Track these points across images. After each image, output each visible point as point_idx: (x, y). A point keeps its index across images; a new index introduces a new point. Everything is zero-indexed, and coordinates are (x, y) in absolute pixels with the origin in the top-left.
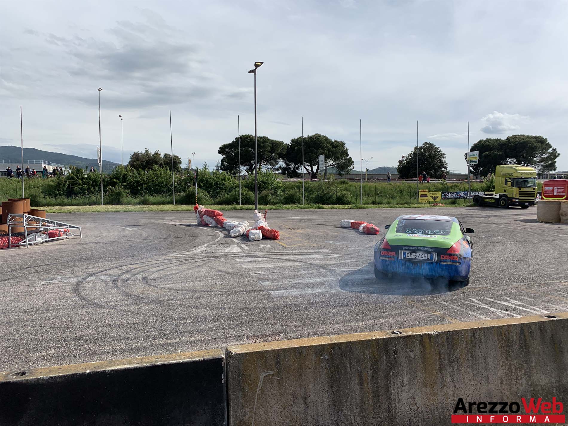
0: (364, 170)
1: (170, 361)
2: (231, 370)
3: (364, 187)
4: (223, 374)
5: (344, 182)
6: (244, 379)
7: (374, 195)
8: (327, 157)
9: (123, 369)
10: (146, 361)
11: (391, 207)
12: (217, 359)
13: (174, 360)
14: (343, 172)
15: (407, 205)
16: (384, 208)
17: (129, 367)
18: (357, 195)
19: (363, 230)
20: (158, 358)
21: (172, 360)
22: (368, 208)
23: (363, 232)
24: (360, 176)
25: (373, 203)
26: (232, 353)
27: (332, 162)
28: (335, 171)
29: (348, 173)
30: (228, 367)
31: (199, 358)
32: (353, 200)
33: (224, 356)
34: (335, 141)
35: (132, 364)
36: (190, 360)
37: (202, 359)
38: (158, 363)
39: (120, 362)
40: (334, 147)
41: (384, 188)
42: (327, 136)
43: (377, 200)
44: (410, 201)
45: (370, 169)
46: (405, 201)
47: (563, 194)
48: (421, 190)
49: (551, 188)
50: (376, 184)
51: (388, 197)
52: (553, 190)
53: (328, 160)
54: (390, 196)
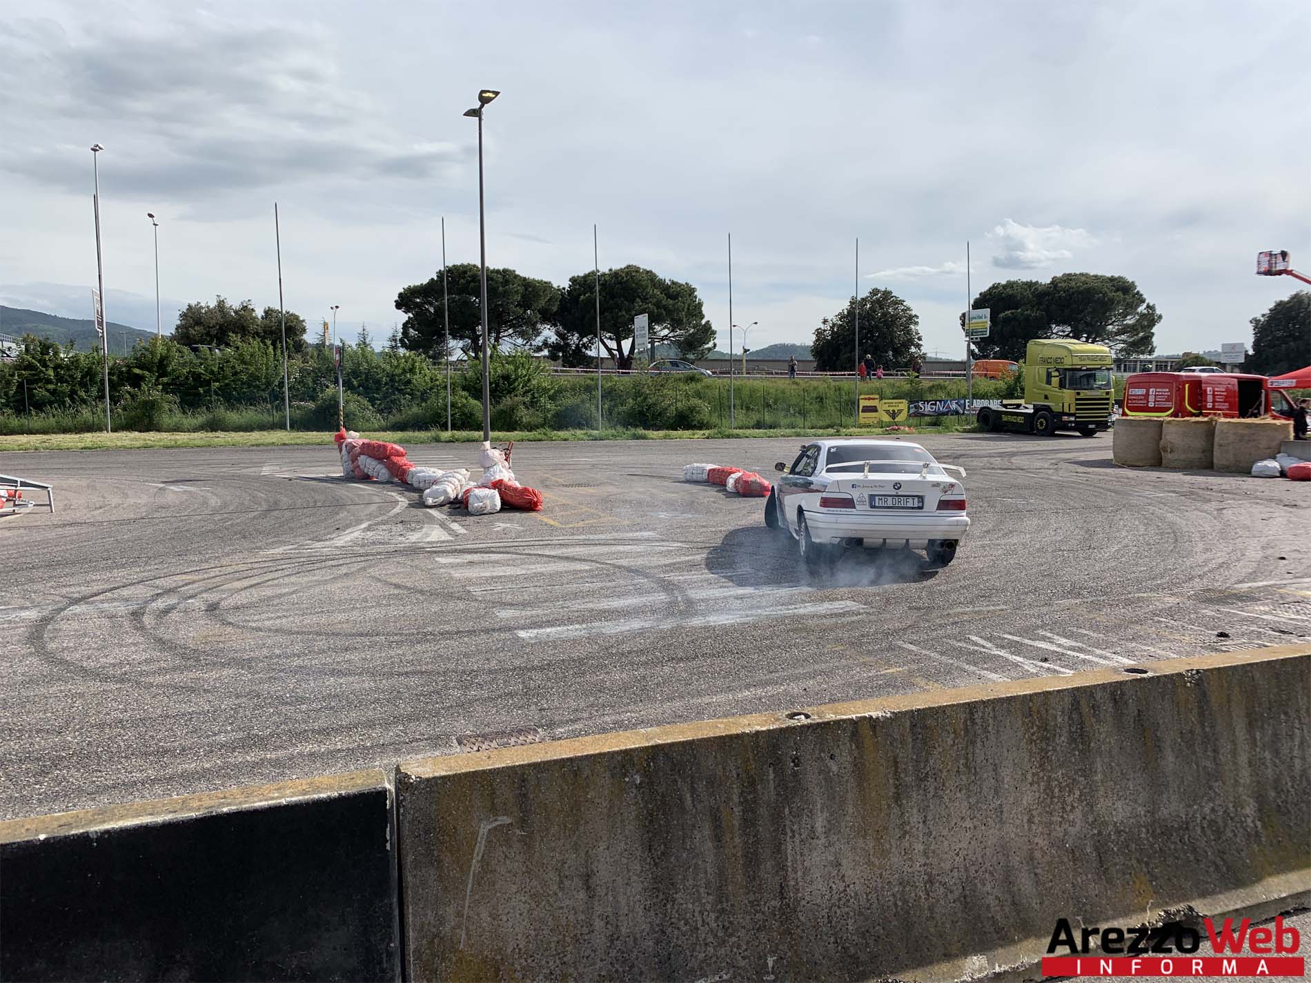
0: (738, 351)
1: (255, 802)
2: (409, 817)
3: (738, 390)
4: (388, 829)
5: (692, 379)
6: (441, 838)
7: (761, 409)
8: (654, 319)
9: (134, 828)
10: (195, 804)
11: (799, 435)
12: (372, 792)
13: (266, 800)
14: (691, 356)
15: (831, 431)
16: (782, 436)
17: (149, 821)
18: (722, 406)
19: (735, 487)
20: (225, 798)
21: (261, 801)
22: (747, 437)
23: (734, 490)
24: (728, 363)
25: (758, 425)
26: (409, 777)
27: (666, 332)
28: (673, 353)
29: (701, 358)
30: (402, 811)
31: (329, 794)
32: (714, 419)
33: (390, 786)
34: (673, 283)
35: (159, 814)
36: (307, 797)
37: (336, 794)
38: (225, 810)
39: (128, 810)
40: (669, 296)
41: (783, 392)
42: (653, 271)
43: (768, 418)
44: (839, 422)
45: (753, 348)
46: (828, 422)
47: (1168, 404)
48: (862, 397)
49: (1141, 392)
50: (765, 383)
51: (792, 412)
52: (1147, 395)
53: (657, 328)
54: (797, 409)
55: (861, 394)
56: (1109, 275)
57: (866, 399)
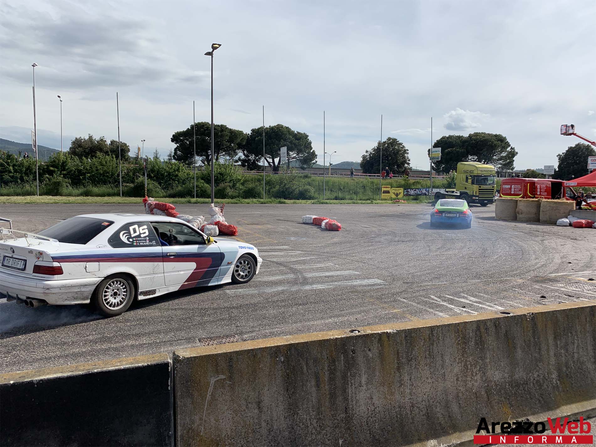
0: (327, 164)
1: (109, 367)
2: (179, 375)
3: (327, 182)
4: (169, 381)
5: (306, 177)
6: (193, 385)
8: (289, 149)
9: (54, 379)
10: (82, 368)
11: (354, 203)
12: (162, 364)
13: (114, 367)
14: (305, 166)
15: (369, 201)
16: (347, 203)
17: (61, 375)
18: (320, 190)
19: (326, 226)
20: (95, 365)
21: (112, 367)
22: (331, 204)
23: (325, 228)
24: (323, 170)
25: (336, 198)
26: (179, 357)
27: (295, 155)
28: (298, 164)
30: (176, 372)
31: (143, 364)
32: (316, 195)
33: (170, 361)
34: (298, 133)
35: (65, 372)
36: (133, 365)
37: (146, 364)
38: (95, 371)
39: (51, 370)
40: (296, 139)
41: (347, 183)
42: (289, 127)
43: (340, 195)
44: (372, 197)
45: (334, 164)
46: (367, 197)
47: (520, 192)
48: (383, 186)
49: (508, 186)
50: (339, 179)
51: (351, 192)
52: (511, 188)
53: (291, 153)
54: (354, 191)
55: (382, 185)
56: (494, 134)
57: (384, 187)
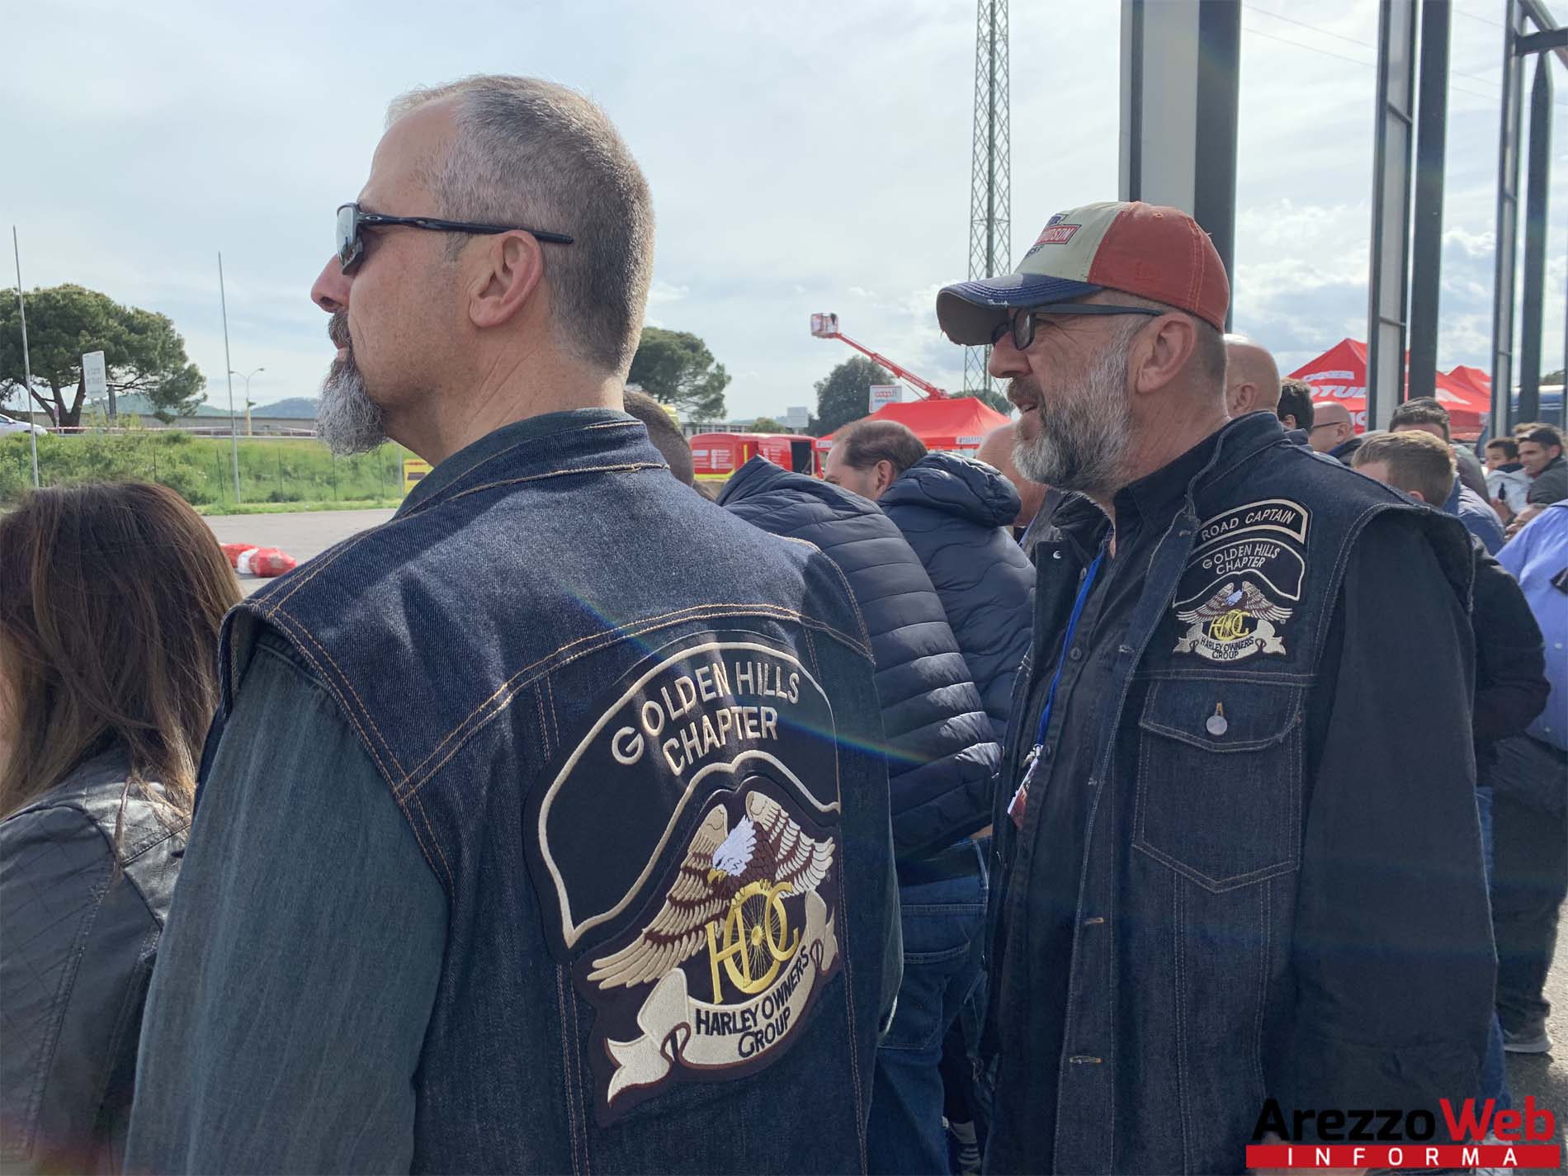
0: (240, 407)
3: (243, 455)
5: (175, 439)
7: (276, 477)
8: (113, 360)
11: (328, 509)
14: (170, 410)
15: (370, 503)
16: (308, 510)
18: (222, 475)
19: (251, 567)
22: (260, 512)
23: (250, 572)
24: (230, 421)
25: (275, 498)
27: (131, 377)
29: (189, 415)
32: (212, 491)
34: (138, 312)
40: (133, 329)
41: (305, 456)
42: (106, 295)
43: (287, 488)
44: (379, 492)
45: (260, 404)
46: (366, 493)
48: (407, 461)
49: (704, 453)
50: (280, 445)
51: (318, 480)
52: (709, 457)
53: (117, 371)
54: (325, 477)
55: (405, 458)
57: (411, 464)
